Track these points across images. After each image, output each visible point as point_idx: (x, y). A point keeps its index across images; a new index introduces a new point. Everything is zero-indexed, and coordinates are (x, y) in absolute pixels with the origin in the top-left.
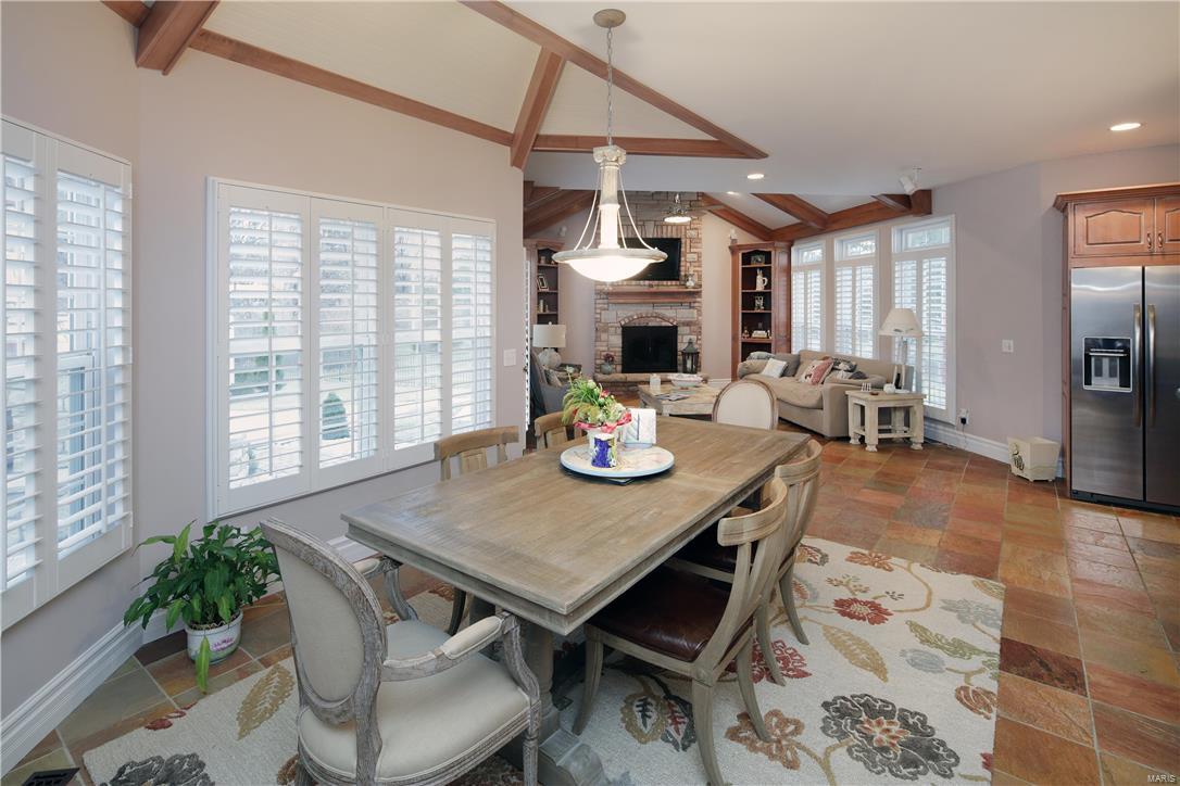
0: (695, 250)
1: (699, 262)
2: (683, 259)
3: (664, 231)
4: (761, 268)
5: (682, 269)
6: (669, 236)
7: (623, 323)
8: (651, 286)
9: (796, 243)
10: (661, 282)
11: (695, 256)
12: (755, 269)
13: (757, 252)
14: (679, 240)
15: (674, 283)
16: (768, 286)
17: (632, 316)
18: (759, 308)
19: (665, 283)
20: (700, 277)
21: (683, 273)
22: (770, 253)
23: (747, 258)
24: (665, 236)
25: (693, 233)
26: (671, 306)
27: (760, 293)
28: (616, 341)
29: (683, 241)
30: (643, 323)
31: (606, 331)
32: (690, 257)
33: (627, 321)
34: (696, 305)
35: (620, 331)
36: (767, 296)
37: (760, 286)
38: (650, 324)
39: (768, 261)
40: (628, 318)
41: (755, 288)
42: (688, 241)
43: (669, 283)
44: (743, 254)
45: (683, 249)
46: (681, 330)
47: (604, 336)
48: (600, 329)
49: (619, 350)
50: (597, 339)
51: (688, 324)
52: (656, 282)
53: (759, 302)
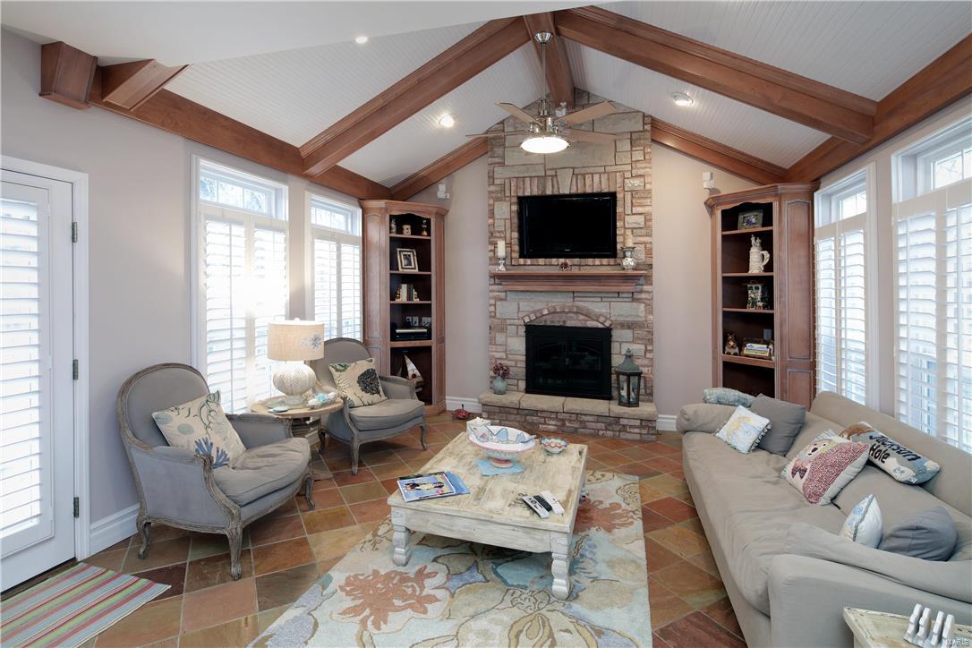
0: (640, 210)
1: (647, 229)
2: (619, 224)
3: (588, 182)
4: (757, 234)
5: (619, 239)
6: (596, 190)
7: (527, 320)
8: (565, 265)
9: (823, 182)
10: (584, 261)
11: (641, 219)
12: (748, 235)
13: (748, 207)
14: (613, 195)
15: (605, 261)
16: (769, 267)
17: (540, 311)
18: (754, 304)
19: (590, 261)
20: (649, 252)
21: (619, 247)
22: (769, 206)
23: (730, 219)
24: (589, 190)
25: (637, 182)
26: (602, 295)
27: (756, 279)
28: (518, 345)
29: (619, 196)
30: (557, 321)
31: (503, 329)
32: (631, 221)
33: (533, 317)
34: (643, 296)
35: (522, 331)
36: (767, 282)
37: (756, 266)
38: (570, 324)
39: (768, 220)
40: (534, 312)
41: (747, 270)
42: (628, 196)
43: (597, 261)
44: (723, 211)
45: (619, 210)
46: (616, 334)
47: (500, 338)
48: (497, 326)
49: (521, 359)
50: (492, 341)
51: (630, 326)
52: (576, 261)
53: (756, 294)
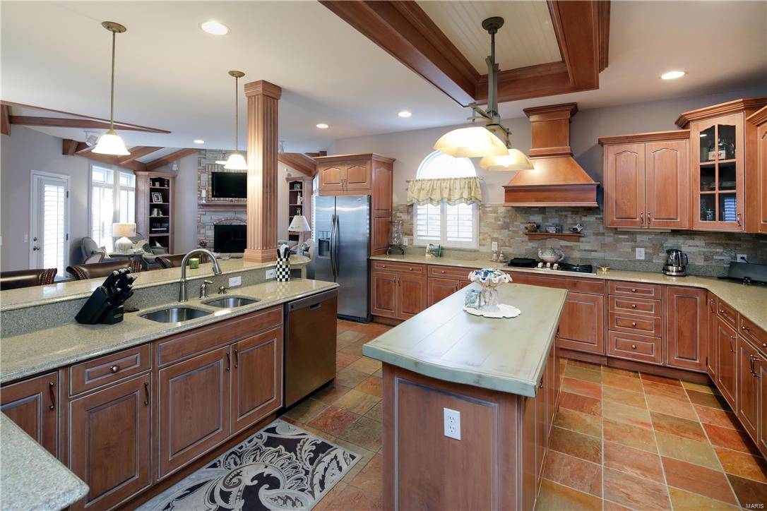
7: (215, 223)
8: (232, 201)
10: (240, 199)
12: (297, 192)
13: (296, 182)
17: (221, 219)
19: (242, 199)
22: (301, 183)
23: (292, 186)
27: (299, 206)
28: (211, 234)
30: (228, 223)
31: (204, 228)
33: (218, 222)
35: (213, 228)
36: (302, 208)
37: (299, 202)
38: (234, 224)
39: (301, 187)
40: (218, 220)
41: (297, 203)
44: (290, 183)
47: (202, 231)
48: (200, 226)
49: (212, 239)
50: (199, 233)
52: (237, 199)
53: (299, 211)
